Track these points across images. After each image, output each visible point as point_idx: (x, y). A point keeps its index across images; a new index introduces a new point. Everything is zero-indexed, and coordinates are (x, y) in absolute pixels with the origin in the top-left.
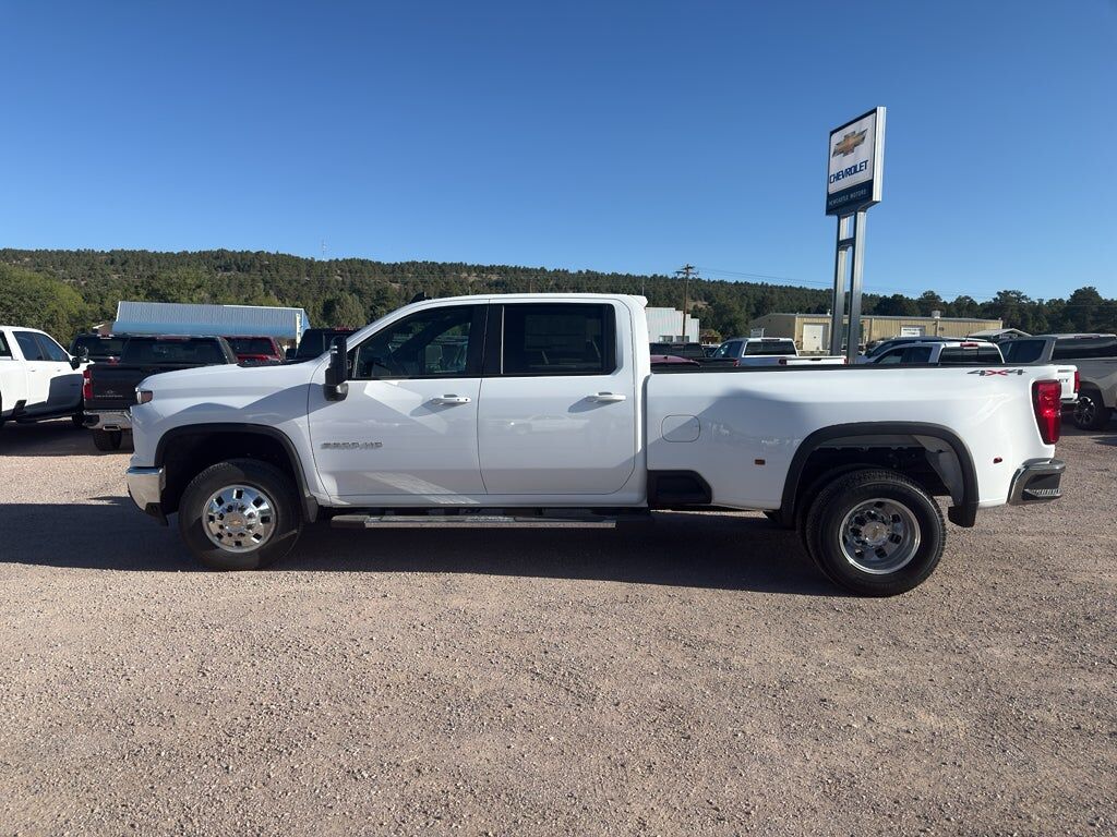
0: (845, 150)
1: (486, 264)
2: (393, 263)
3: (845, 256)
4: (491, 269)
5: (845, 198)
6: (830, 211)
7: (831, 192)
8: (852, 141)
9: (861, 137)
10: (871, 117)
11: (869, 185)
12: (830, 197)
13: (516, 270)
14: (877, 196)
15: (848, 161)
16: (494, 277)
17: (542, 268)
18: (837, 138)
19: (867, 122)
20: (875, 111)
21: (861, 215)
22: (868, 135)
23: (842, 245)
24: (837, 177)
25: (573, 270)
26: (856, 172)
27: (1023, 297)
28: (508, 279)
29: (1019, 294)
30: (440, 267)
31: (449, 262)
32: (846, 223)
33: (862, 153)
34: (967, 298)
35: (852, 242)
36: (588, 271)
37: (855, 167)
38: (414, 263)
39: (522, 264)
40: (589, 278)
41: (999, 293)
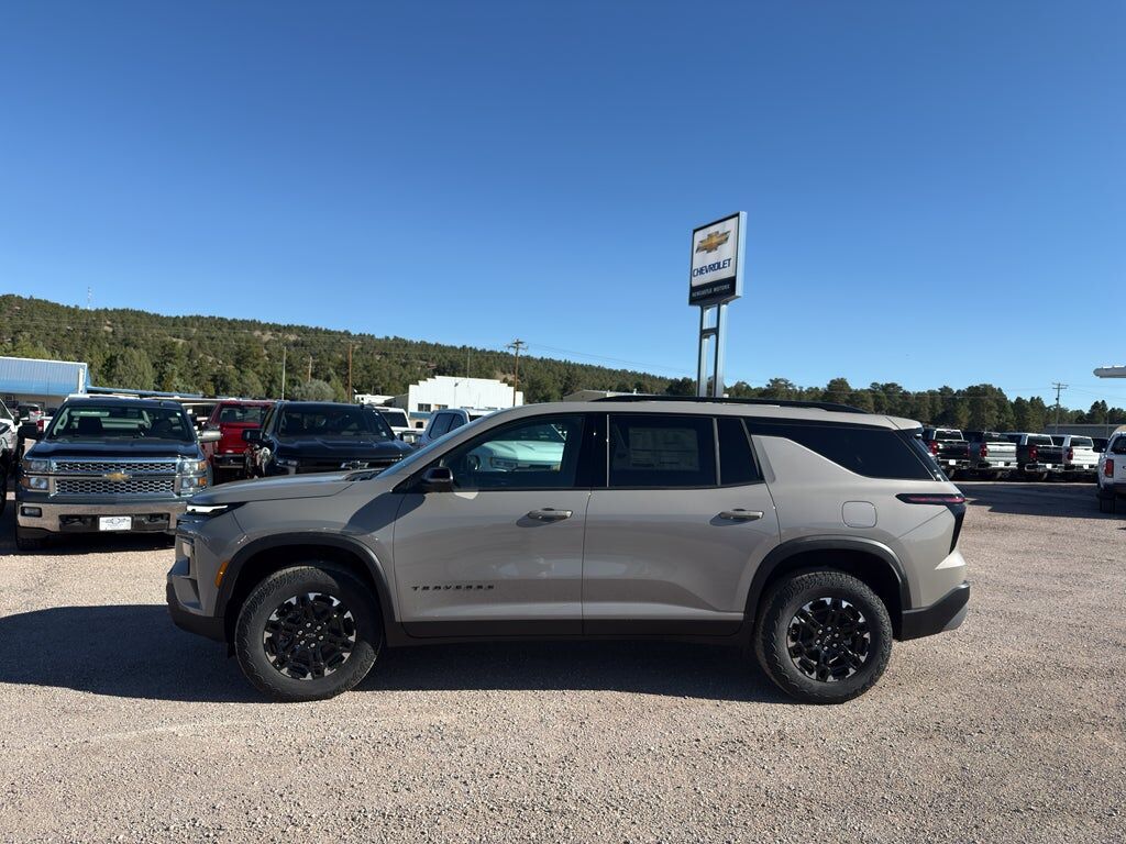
0: (709, 247)
1: (283, 322)
2: (174, 316)
3: (708, 343)
4: (289, 329)
5: (709, 291)
6: (693, 301)
7: (694, 284)
8: (715, 240)
9: (724, 238)
10: (734, 220)
11: (732, 281)
12: (693, 289)
13: (317, 330)
14: (739, 291)
15: (712, 258)
16: (292, 338)
17: (346, 331)
18: (700, 236)
19: (730, 225)
20: (738, 215)
21: (724, 307)
22: (732, 237)
23: (704, 333)
24: (701, 271)
25: (379, 336)
26: (719, 268)
27: (790, 385)
28: (307, 339)
29: (786, 382)
30: (230, 323)
31: (240, 318)
32: (710, 313)
33: (726, 251)
34: (743, 383)
35: (715, 331)
36: (396, 338)
37: (719, 264)
38: (198, 318)
39: (323, 326)
40: (397, 345)
41: (771, 381)
